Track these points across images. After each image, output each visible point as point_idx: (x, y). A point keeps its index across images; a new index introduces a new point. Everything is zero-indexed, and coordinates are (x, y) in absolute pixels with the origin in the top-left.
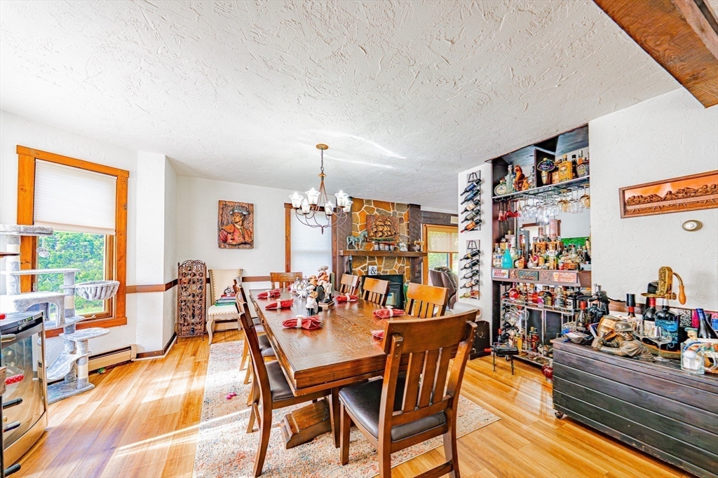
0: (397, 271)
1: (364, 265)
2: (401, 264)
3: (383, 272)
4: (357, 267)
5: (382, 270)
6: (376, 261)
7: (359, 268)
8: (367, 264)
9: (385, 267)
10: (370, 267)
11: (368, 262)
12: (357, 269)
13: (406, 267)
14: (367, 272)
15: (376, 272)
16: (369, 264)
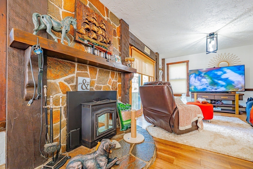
0: (111, 87)
1: (70, 76)
2: (114, 80)
3: (97, 87)
4: (57, 77)
5: (96, 85)
6: (88, 72)
7: (62, 80)
8: (75, 75)
9: (99, 81)
10: (80, 79)
11: (76, 71)
12: (58, 81)
13: (118, 83)
14: (76, 86)
15: (89, 87)
16: (78, 75)
